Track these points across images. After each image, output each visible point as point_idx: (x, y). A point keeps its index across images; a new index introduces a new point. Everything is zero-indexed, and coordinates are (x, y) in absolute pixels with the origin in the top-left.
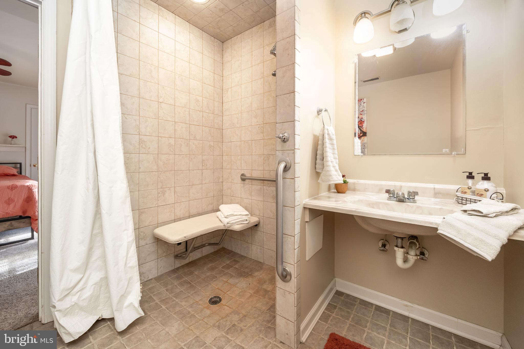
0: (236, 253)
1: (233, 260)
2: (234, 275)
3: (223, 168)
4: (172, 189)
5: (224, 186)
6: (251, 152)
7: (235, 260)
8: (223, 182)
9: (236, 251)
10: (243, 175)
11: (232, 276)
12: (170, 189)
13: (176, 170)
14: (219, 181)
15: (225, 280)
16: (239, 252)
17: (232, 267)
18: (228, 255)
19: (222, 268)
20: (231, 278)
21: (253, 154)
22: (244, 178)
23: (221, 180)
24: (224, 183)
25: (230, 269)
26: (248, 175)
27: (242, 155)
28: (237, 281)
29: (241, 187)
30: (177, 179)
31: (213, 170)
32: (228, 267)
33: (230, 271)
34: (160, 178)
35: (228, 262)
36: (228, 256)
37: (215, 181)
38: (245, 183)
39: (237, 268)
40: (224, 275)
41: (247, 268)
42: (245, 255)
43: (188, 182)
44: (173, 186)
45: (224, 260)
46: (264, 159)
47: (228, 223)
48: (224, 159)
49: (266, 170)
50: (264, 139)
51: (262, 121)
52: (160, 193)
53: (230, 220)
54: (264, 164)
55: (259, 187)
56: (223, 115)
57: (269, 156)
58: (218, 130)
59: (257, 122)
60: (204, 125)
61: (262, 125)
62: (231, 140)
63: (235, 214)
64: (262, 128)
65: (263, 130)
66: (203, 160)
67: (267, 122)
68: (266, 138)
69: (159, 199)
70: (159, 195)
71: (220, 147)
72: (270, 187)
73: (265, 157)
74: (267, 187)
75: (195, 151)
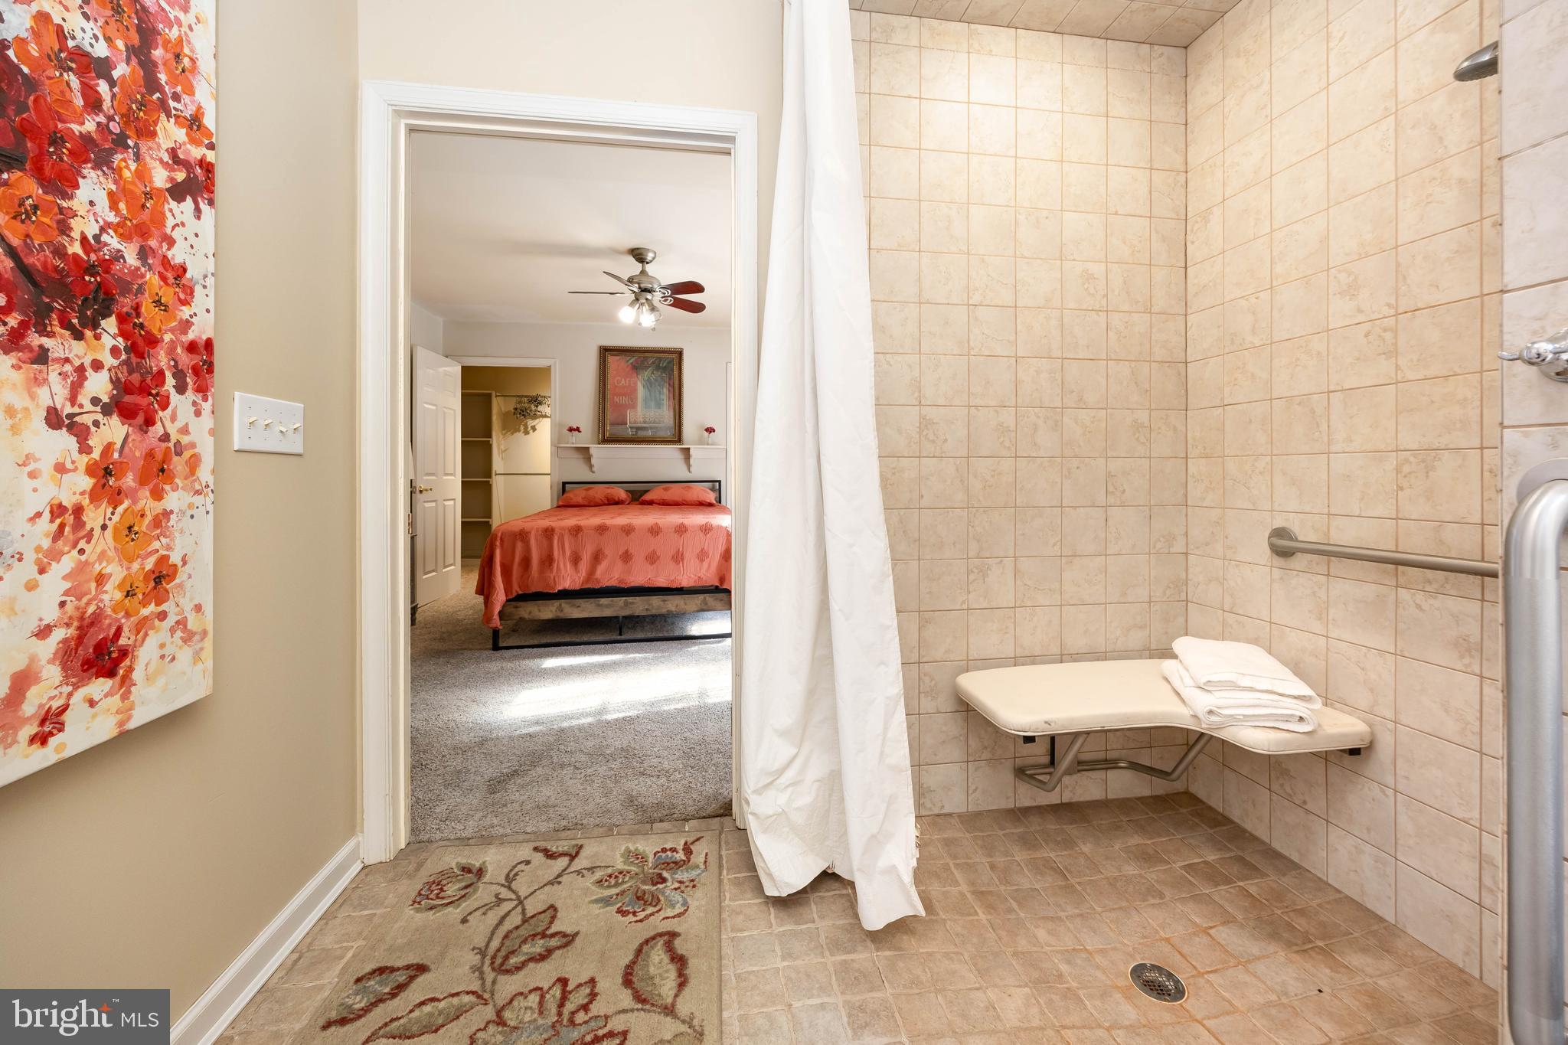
0: (1244, 831)
1: (1232, 854)
2: (1240, 917)
3: (1189, 503)
4: (1009, 563)
5: (1190, 571)
6: (1326, 439)
7: (1241, 860)
8: (1186, 554)
9: (1248, 826)
10: (1280, 533)
11: (1228, 920)
12: (1001, 561)
13: (1021, 505)
14: (1172, 550)
15: (1198, 920)
16: (1261, 832)
17: (1228, 881)
18: (1211, 828)
19: (1182, 868)
20: (1224, 923)
21: (1333, 448)
22: (1283, 546)
23: (1179, 546)
24: (1190, 557)
25: (1220, 888)
26: (1306, 533)
27: (1275, 452)
28: (1254, 948)
29: (1272, 581)
30: (1023, 534)
31: (1146, 508)
32: (1214, 876)
33: (1221, 894)
34: (973, 527)
35: (1212, 857)
36: (1211, 831)
37: (1155, 547)
38: (1292, 566)
39: (1253, 896)
40: (1197, 899)
41: (1302, 912)
42: (1295, 857)
43: (1059, 543)
44: (1011, 553)
45: (1192, 841)
46: (1398, 470)
47: (1211, 712)
48: (1192, 469)
49: (1413, 518)
50: (1396, 383)
51: (1389, 305)
52: (972, 572)
53: (1221, 702)
54: (1402, 489)
55: (1369, 591)
56: (1189, 311)
57: (1433, 453)
58: (1168, 367)
59: (1360, 311)
60: (1113, 357)
61: (1391, 321)
62: (1222, 399)
63: (1245, 682)
64: (1388, 336)
65: (1396, 344)
66: (1109, 475)
67: (1420, 305)
68: (1411, 375)
69: (971, 589)
70: (972, 577)
71: (1175, 427)
72: (1436, 598)
73: (1407, 461)
74: (1420, 597)
75: (1080, 446)
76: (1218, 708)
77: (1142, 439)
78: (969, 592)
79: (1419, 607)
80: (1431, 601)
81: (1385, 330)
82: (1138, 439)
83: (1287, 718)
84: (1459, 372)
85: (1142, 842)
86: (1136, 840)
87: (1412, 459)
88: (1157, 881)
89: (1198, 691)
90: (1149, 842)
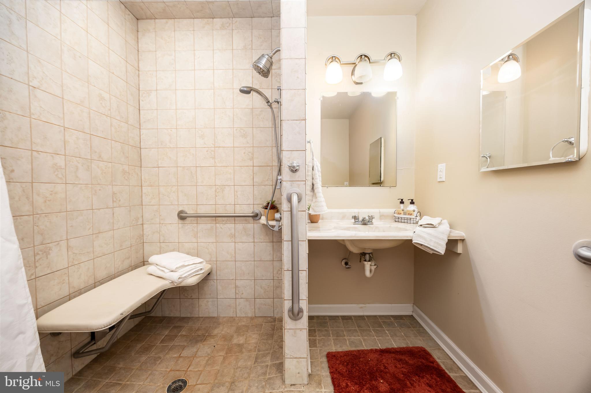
0: (171, 317)
1: (172, 327)
2: (186, 344)
3: (143, 204)
4: (64, 244)
5: (145, 230)
6: (196, 181)
7: (175, 327)
8: (143, 224)
9: (172, 315)
10: (181, 212)
11: (183, 348)
12: (58, 244)
13: (70, 210)
14: (138, 224)
15: (176, 356)
16: (177, 315)
17: (176, 336)
18: (161, 323)
19: (160, 343)
20: (183, 350)
21: (198, 184)
22: (182, 217)
23: (140, 222)
24: (144, 225)
25: (175, 340)
26: (190, 211)
27: (179, 185)
28: (195, 350)
29: (179, 228)
30: (72, 226)
31: (128, 207)
32: (171, 338)
33: (177, 342)
34: (37, 226)
35: (167, 332)
36: (161, 325)
37: (132, 223)
38: (186, 223)
39: (185, 335)
40: (171, 349)
41: (198, 329)
42: (189, 315)
43: (92, 228)
44: (64, 238)
45: (158, 332)
46: (216, 191)
47: (179, 278)
48: (144, 191)
49: (220, 204)
50: (215, 166)
51: (213, 144)
52: (38, 254)
53: (182, 273)
54: (217, 196)
55: (209, 226)
56: (141, 128)
57: (224, 186)
58: (135, 148)
59: (205, 144)
60: (114, 139)
61: (213, 149)
62: (158, 165)
63: (186, 264)
64: (213, 153)
65: (215, 155)
66: (114, 193)
67: (220, 146)
68: (218, 165)
69: (37, 264)
70: (37, 258)
71: (137, 174)
72: (225, 225)
73: (218, 188)
74: (221, 225)
75: (100, 179)
76: (181, 276)
77: (126, 178)
78: (36, 267)
79: (221, 228)
80: (224, 226)
81: (212, 151)
82: (124, 177)
83: (198, 271)
84: (229, 166)
85: (142, 345)
86: (139, 346)
87: (219, 188)
88: (156, 354)
89: (172, 273)
90: (144, 343)
